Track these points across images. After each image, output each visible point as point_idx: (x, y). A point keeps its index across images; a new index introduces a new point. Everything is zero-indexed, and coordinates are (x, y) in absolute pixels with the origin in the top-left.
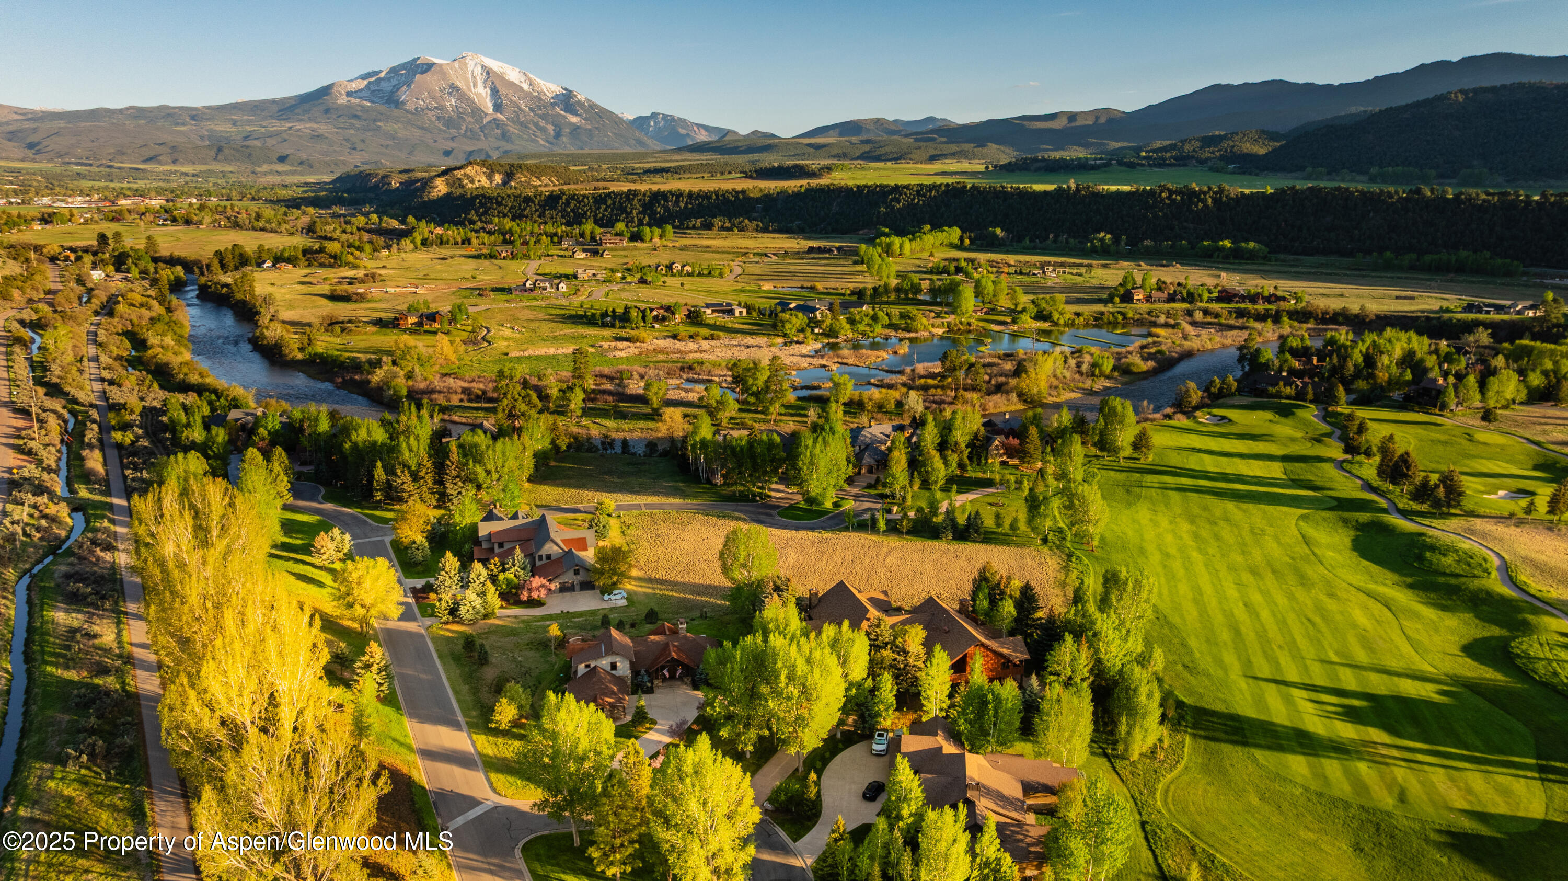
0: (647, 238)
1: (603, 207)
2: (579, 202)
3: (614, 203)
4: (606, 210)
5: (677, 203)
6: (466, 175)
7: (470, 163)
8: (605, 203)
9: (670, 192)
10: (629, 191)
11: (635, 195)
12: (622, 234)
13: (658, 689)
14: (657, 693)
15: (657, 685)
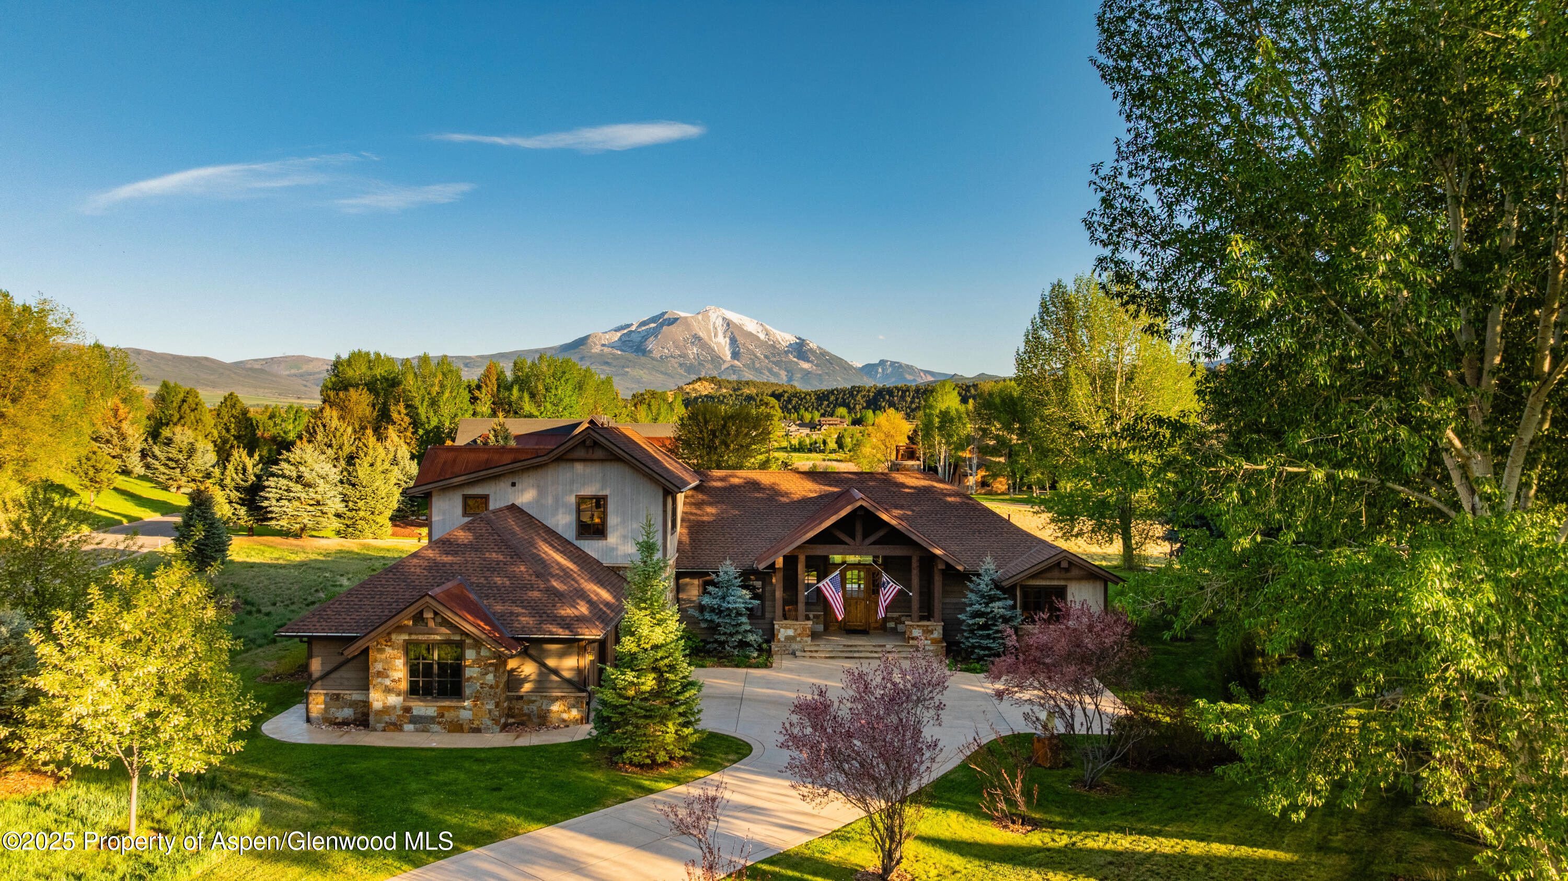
0: (870, 422)
1: (826, 403)
2: (801, 400)
3: (837, 399)
4: (828, 406)
5: (903, 398)
6: (694, 389)
7: (700, 379)
8: (828, 400)
9: (896, 387)
10: (853, 387)
11: (858, 392)
12: (842, 417)
13: (793, 654)
14: (780, 669)
15: (788, 638)
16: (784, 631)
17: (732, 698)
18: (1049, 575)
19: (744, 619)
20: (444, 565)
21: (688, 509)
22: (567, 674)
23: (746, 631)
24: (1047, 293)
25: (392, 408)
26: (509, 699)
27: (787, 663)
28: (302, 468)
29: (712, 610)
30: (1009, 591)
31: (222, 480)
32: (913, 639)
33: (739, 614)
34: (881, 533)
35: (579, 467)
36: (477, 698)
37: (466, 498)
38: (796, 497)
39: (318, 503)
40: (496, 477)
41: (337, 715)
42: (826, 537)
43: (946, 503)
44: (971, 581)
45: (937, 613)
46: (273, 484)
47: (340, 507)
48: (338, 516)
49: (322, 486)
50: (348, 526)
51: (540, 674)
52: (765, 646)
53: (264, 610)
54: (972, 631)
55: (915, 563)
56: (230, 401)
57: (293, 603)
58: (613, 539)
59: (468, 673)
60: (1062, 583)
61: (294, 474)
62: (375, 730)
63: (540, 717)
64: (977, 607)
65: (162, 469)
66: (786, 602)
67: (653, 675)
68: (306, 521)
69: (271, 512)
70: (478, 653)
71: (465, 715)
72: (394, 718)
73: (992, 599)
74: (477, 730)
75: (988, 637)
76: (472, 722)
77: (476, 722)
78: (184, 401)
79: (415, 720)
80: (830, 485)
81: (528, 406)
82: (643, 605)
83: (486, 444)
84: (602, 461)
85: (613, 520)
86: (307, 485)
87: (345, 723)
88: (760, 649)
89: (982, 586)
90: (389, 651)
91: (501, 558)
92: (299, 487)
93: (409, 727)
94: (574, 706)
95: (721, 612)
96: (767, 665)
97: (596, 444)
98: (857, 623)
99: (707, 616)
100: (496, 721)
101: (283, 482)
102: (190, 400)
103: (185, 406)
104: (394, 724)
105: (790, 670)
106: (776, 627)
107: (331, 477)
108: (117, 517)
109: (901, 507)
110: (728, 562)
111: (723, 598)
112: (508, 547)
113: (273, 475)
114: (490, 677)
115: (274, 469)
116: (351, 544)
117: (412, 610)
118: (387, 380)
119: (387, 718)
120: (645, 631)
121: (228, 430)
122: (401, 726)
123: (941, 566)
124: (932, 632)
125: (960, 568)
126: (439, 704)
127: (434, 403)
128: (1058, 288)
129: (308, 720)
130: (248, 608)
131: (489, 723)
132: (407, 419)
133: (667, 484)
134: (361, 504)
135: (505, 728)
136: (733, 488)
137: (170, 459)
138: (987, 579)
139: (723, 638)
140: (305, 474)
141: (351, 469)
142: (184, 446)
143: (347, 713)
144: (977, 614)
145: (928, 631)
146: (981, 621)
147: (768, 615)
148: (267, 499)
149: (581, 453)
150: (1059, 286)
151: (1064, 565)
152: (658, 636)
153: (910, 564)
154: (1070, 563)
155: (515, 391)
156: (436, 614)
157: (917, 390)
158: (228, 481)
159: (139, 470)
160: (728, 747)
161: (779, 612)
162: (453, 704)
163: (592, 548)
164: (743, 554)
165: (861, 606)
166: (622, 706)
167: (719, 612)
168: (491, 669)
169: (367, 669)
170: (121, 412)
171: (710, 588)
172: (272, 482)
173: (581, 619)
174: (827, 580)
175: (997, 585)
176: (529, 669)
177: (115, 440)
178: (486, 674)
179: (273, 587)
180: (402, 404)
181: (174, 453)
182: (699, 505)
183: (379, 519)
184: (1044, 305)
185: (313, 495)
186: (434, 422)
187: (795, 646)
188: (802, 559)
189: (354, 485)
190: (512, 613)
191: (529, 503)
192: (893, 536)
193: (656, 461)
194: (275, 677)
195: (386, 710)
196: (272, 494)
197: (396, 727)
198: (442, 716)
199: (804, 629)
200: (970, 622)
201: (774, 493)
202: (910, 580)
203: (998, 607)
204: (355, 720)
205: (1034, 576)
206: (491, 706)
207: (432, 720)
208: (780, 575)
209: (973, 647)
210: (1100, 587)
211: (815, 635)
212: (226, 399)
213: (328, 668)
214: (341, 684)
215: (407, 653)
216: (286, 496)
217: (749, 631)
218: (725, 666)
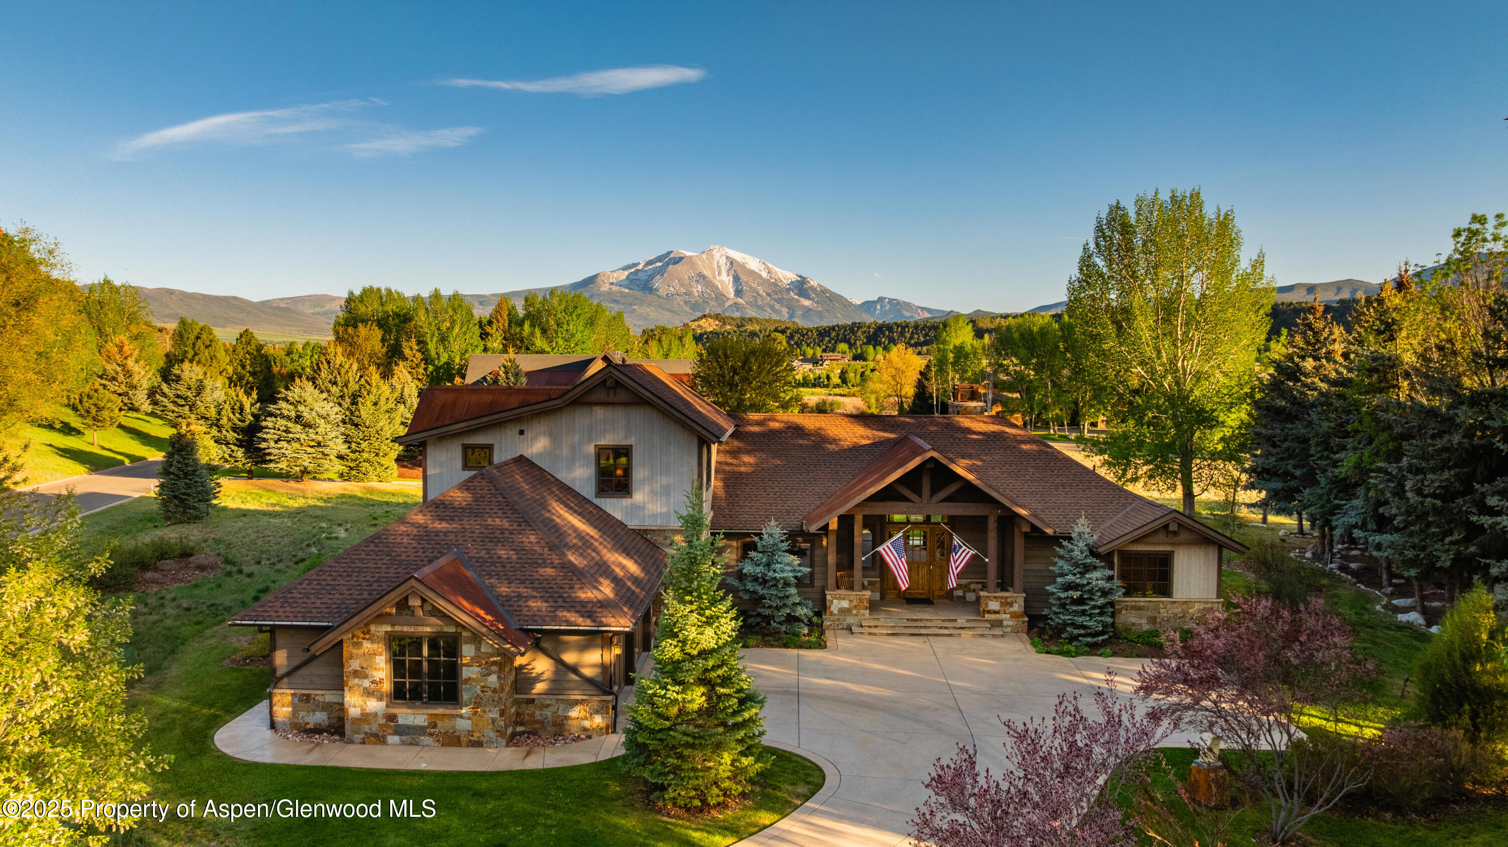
0: (871, 357)
1: (827, 339)
2: (803, 336)
3: (838, 335)
4: (829, 342)
5: (902, 334)
6: (699, 326)
7: (705, 316)
8: (829, 336)
9: (896, 324)
10: (854, 324)
11: (859, 328)
12: (845, 353)
13: (849, 629)
14: (836, 650)
15: (843, 611)
16: (838, 602)
17: (787, 692)
18: (1153, 539)
19: (793, 591)
20: (437, 533)
21: (722, 458)
22: (588, 672)
23: (795, 604)
24: (1104, 215)
25: (404, 344)
26: (517, 702)
27: (843, 641)
28: (301, 408)
29: (755, 579)
30: (1107, 558)
31: (218, 420)
32: (989, 612)
33: (787, 584)
34: (952, 489)
35: (600, 413)
36: (477, 705)
37: (466, 448)
38: (846, 444)
39: (319, 444)
40: (500, 425)
41: (307, 719)
42: (888, 495)
43: (1021, 451)
44: (1062, 546)
45: (1017, 582)
46: (270, 425)
47: (343, 449)
48: (340, 457)
49: (323, 426)
50: (351, 468)
51: (556, 672)
52: (815, 619)
53: (246, 569)
54: (1063, 606)
55: (992, 525)
56: (246, 337)
57: (280, 561)
58: (639, 496)
59: (466, 673)
60: (1168, 548)
61: (293, 414)
62: (352, 742)
63: (555, 724)
64: (1070, 578)
65: (171, 406)
66: (839, 567)
67: (702, 689)
68: (306, 464)
69: (269, 454)
70: (478, 649)
71: (463, 725)
72: (375, 728)
73: (1087, 569)
74: (478, 744)
75: (1084, 613)
76: (470, 733)
77: (477, 734)
78: (198, 338)
79: (401, 731)
80: (885, 431)
81: (539, 342)
82: (688, 598)
83: (496, 381)
84: (625, 404)
85: (639, 473)
86: (307, 425)
87: (317, 730)
88: (810, 624)
89: (1077, 553)
90: (367, 646)
91: (506, 524)
92: (299, 428)
93: (393, 739)
94: (597, 712)
95: (765, 581)
96: (821, 645)
97: (618, 384)
98: (920, 592)
99: (750, 586)
100: (500, 733)
101: (281, 422)
102: (204, 336)
103: (199, 343)
104: (376, 735)
105: (847, 652)
106: (828, 597)
107: (333, 416)
108: (119, 457)
109: (970, 457)
110: (773, 523)
111: (768, 565)
112: (515, 511)
113: (271, 415)
114: (493, 679)
115: (272, 408)
116: (353, 488)
117: (395, 596)
118: (398, 315)
119: (366, 728)
120: (692, 633)
121: (243, 367)
122: (384, 737)
123: (1026, 529)
124: (1011, 605)
125: (1049, 531)
126: (430, 711)
127: (443, 339)
128: (1116, 210)
129: (273, 726)
130: (229, 568)
131: (492, 735)
132: (419, 355)
133: (704, 432)
134: (364, 445)
135: (512, 740)
136: (773, 433)
137: (178, 396)
138: (1081, 544)
139: (767, 612)
140: (305, 414)
141: (353, 408)
142: (193, 383)
143: (319, 717)
144: (1068, 587)
145: (1007, 603)
146: (1076, 594)
147: (818, 583)
148: (265, 440)
149: (601, 395)
150: (1118, 207)
151: (1173, 527)
152: (708, 638)
153: (987, 523)
154: (1179, 524)
155: (526, 327)
156: (424, 601)
157: (916, 327)
158: (224, 421)
159: (147, 407)
160: (795, 772)
161: (831, 581)
162: (447, 712)
163: (615, 507)
164: (788, 512)
165: (924, 571)
166: (661, 730)
167: (764, 582)
168: (494, 668)
169: (341, 665)
170: (126, 348)
171: (753, 554)
172: (269, 422)
173: (604, 604)
174: (888, 544)
175: (1093, 552)
176: (542, 665)
177: (121, 378)
178: (489, 675)
179: (259, 542)
180: (413, 340)
181: (183, 391)
182: (734, 453)
183: (384, 461)
184: (1099, 229)
185: (314, 437)
186: (444, 358)
187: (850, 620)
188: (859, 519)
189: (356, 425)
190: (519, 596)
191: (540, 455)
192: (969, 492)
193: (688, 404)
194: (245, 660)
195: (365, 717)
196: (270, 435)
197: (379, 739)
198: (435, 726)
199: (861, 601)
200: (1063, 595)
201: (820, 439)
202: (985, 542)
203: (1097, 578)
204: (329, 726)
205: (1136, 541)
206: (495, 714)
207: (421, 730)
208: (833, 538)
209: (1065, 624)
210: (1213, 554)
211: (873, 606)
212: (241, 336)
213: (296, 662)
214: (312, 682)
215: (389, 647)
216: (285, 436)
217: (798, 604)
218: (772, 646)
